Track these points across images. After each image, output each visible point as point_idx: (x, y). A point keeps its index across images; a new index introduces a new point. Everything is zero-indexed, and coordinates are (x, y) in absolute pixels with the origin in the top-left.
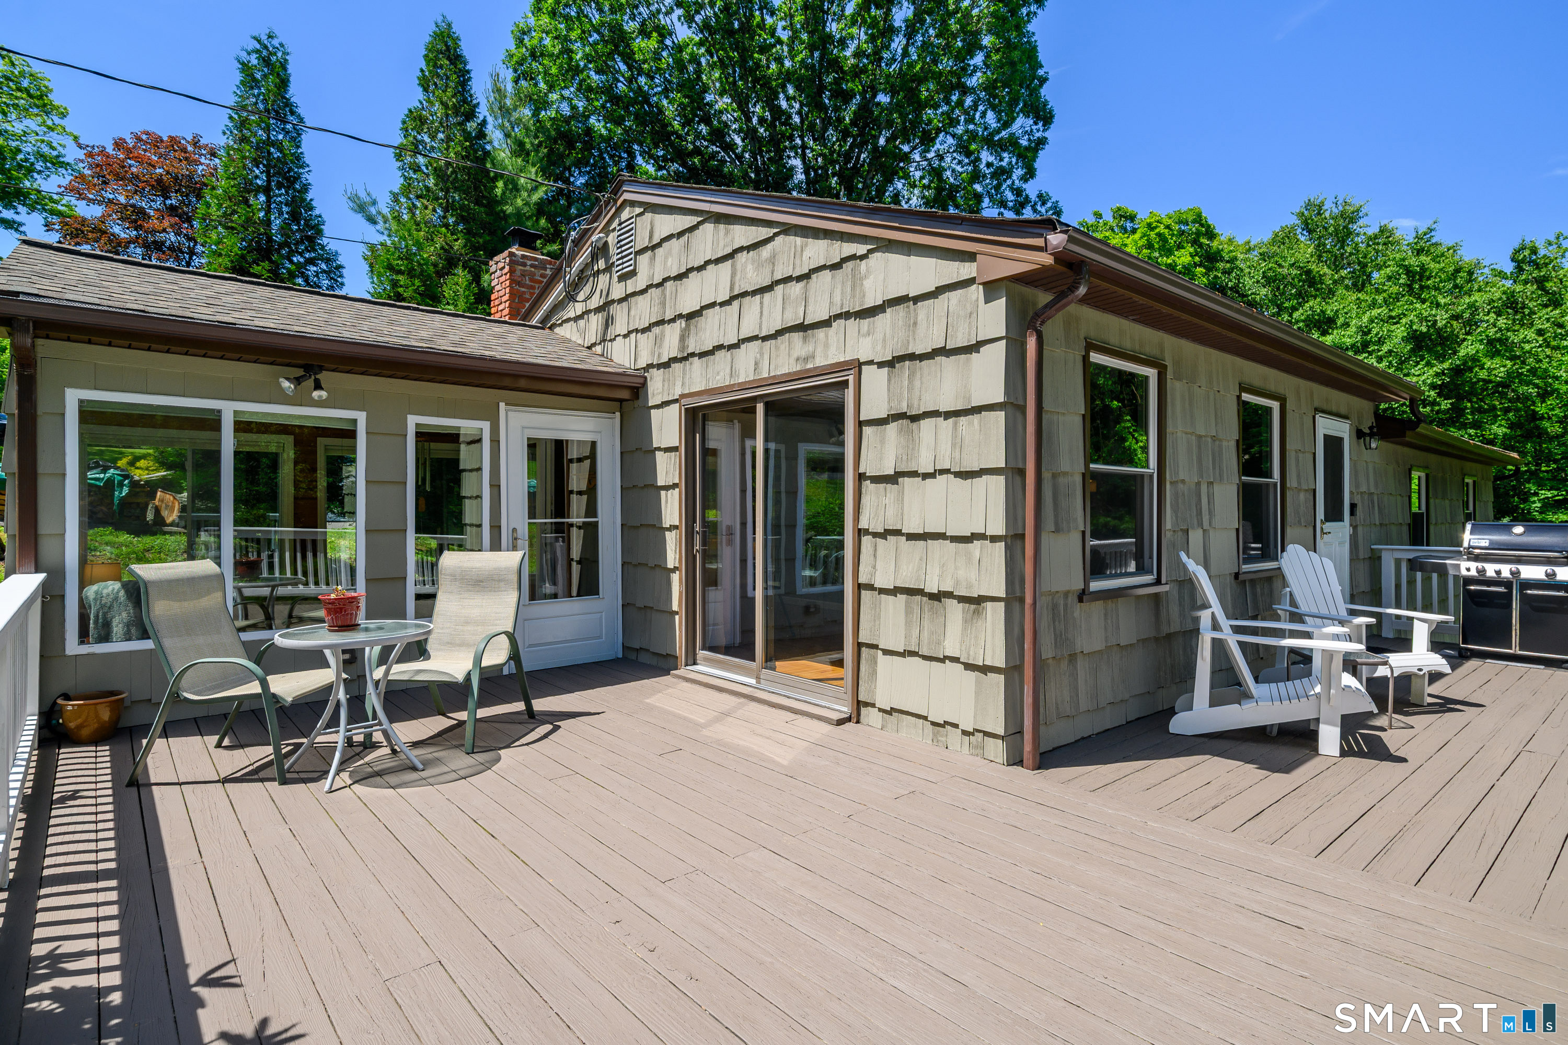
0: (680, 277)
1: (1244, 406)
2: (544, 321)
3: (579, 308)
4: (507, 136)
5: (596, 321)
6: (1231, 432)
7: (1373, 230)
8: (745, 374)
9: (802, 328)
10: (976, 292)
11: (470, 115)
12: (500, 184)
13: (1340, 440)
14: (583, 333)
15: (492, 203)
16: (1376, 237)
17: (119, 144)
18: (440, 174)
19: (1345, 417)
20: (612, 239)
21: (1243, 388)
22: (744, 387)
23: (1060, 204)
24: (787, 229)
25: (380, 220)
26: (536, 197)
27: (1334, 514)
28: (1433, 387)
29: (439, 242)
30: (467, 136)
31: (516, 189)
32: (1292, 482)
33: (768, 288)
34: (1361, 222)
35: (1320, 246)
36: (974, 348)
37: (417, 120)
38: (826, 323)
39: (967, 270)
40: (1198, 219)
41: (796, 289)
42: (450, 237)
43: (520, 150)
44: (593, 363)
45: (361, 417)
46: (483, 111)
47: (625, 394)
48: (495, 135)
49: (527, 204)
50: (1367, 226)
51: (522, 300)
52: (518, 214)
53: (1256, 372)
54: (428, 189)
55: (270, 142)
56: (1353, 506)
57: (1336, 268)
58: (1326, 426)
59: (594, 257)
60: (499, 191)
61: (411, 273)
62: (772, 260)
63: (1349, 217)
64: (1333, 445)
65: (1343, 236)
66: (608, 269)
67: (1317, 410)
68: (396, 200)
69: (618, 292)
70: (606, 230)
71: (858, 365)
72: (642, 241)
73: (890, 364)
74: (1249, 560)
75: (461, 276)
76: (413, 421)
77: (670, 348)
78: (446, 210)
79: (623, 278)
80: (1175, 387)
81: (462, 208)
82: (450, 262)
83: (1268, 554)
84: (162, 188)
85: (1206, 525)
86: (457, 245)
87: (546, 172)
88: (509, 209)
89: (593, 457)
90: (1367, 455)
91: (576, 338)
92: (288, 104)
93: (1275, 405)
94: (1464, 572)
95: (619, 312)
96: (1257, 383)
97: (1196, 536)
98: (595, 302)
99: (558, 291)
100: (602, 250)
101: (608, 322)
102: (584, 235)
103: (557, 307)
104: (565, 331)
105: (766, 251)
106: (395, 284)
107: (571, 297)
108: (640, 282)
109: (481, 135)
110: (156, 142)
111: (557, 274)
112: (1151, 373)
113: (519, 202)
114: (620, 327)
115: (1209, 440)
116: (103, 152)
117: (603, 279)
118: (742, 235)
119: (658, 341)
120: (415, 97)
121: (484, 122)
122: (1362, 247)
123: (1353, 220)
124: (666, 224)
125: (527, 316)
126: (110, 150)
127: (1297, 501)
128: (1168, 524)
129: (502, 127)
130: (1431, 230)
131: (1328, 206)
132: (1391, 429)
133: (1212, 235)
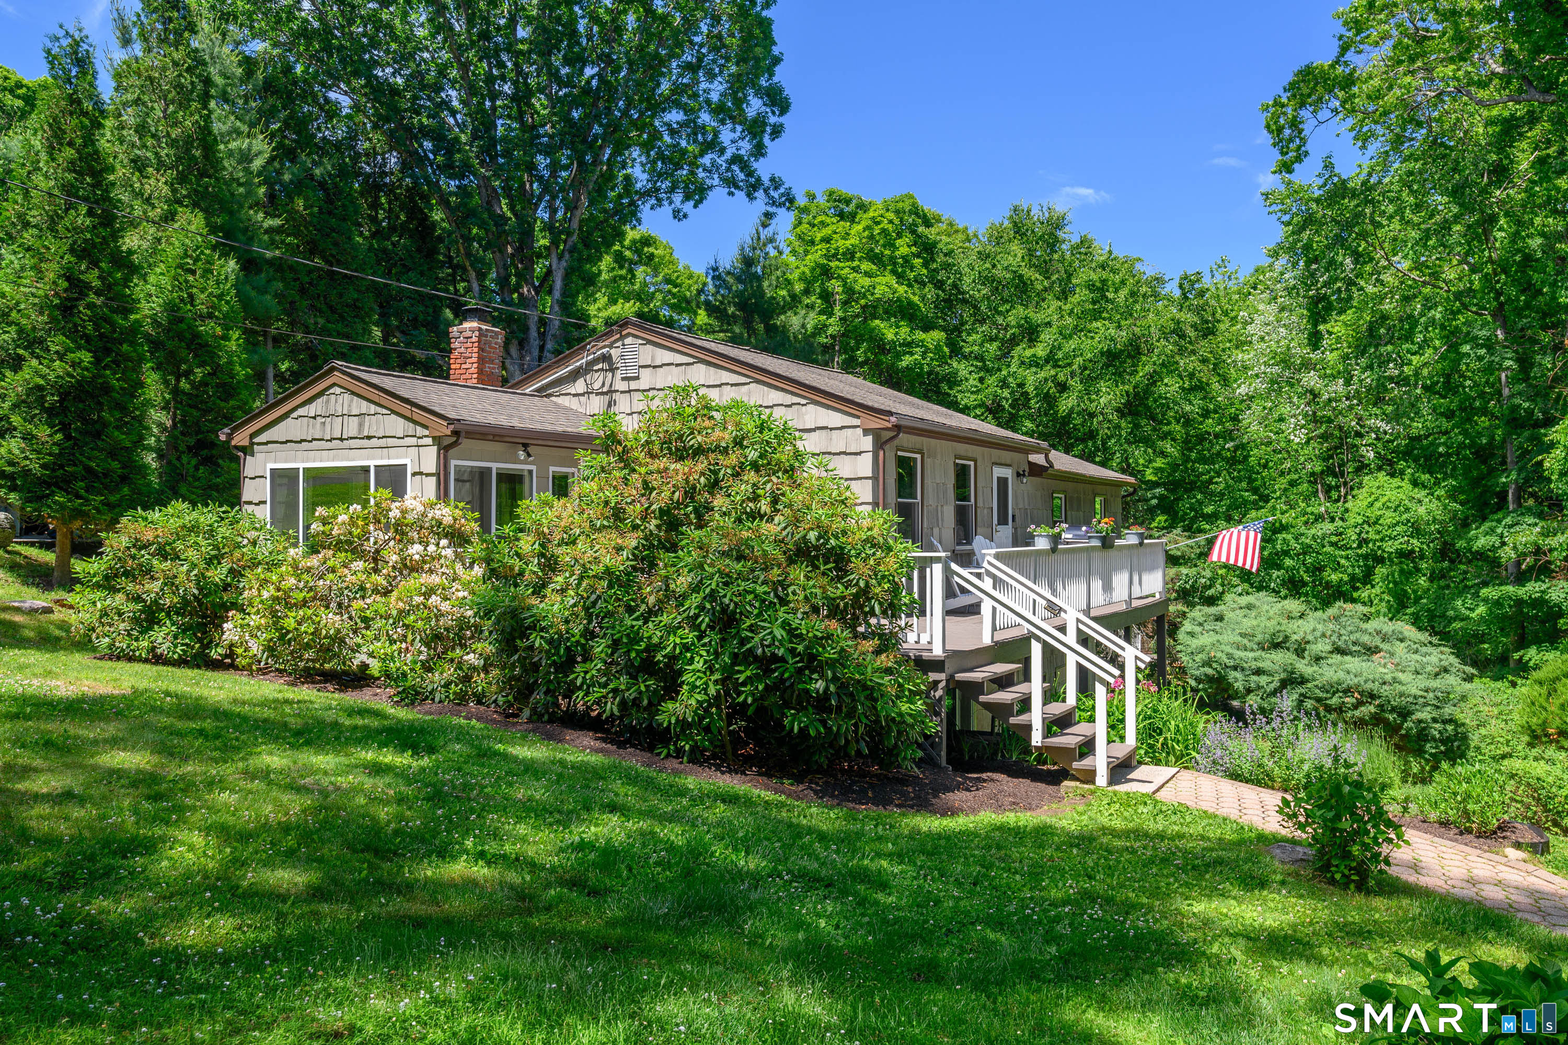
1: (956, 465)
6: (951, 480)
7: (1076, 240)
10: (859, 431)
13: (1006, 479)
16: (1078, 247)
19: (1009, 467)
21: (958, 457)
23: (794, 191)
24: (753, 381)
27: (1003, 521)
32: (980, 504)
34: (1067, 229)
35: (1031, 253)
39: (856, 422)
40: (915, 211)
50: (1070, 236)
53: (962, 448)
56: (1014, 517)
57: (1046, 274)
58: (999, 472)
63: (1057, 224)
64: (1003, 482)
65: (1052, 243)
67: (994, 464)
72: (644, 362)
73: (818, 455)
74: (959, 544)
76: (552, 469)
80: (928, 461)
83: (969, 542)
85: (941, 524)
90: (1022, 487)
93: (972, 464)
96: (963, 453)
97: (936, 531)
98: (597, 388)
112: (918, 456)
115: (942, 485)
118: (728, 377)
122: (1068, 255)
123: (1059, 227)
124: (669, 357)
127: (983, 514)
128: (925, 525)
131: (1035, 212)
132: (1036, 470)
133: (928, 224)
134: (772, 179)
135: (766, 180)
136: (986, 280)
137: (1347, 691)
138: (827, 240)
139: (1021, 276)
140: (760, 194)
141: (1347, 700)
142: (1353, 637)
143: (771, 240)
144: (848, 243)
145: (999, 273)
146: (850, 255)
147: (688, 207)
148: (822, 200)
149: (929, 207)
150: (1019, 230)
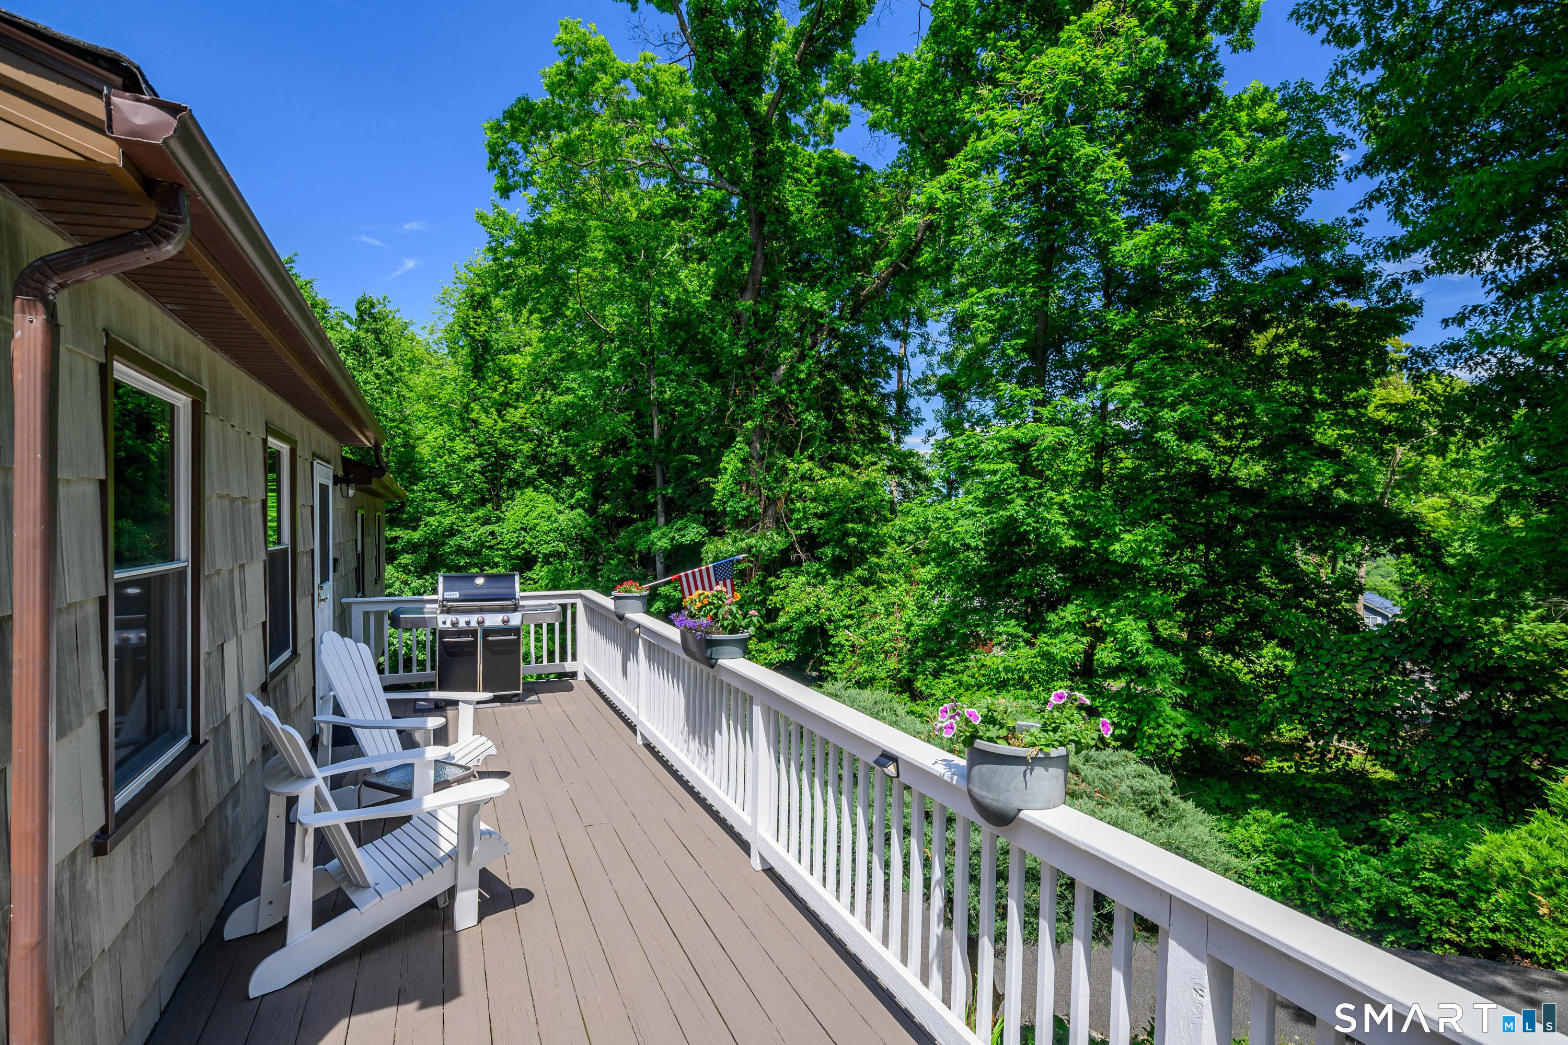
1: (268, 451)
6: (259, 490)
19: (328, 462)
21: (271, 430)
27: (324, 575)
32: (300, 545)
53: (275, 407)
56: (335, 561)
58: (320, 474)
64: (323, 495)
67: (315, 455)
85: (240, 631)
90: (340, 502)
93: (287, 449)
94: (441, 625)
96: (277, 421)
97: (230, 650)
112: (184, 402)
115: (240, 503)
127: (302, 567)
128: (204, 648)
130: (292, 262)
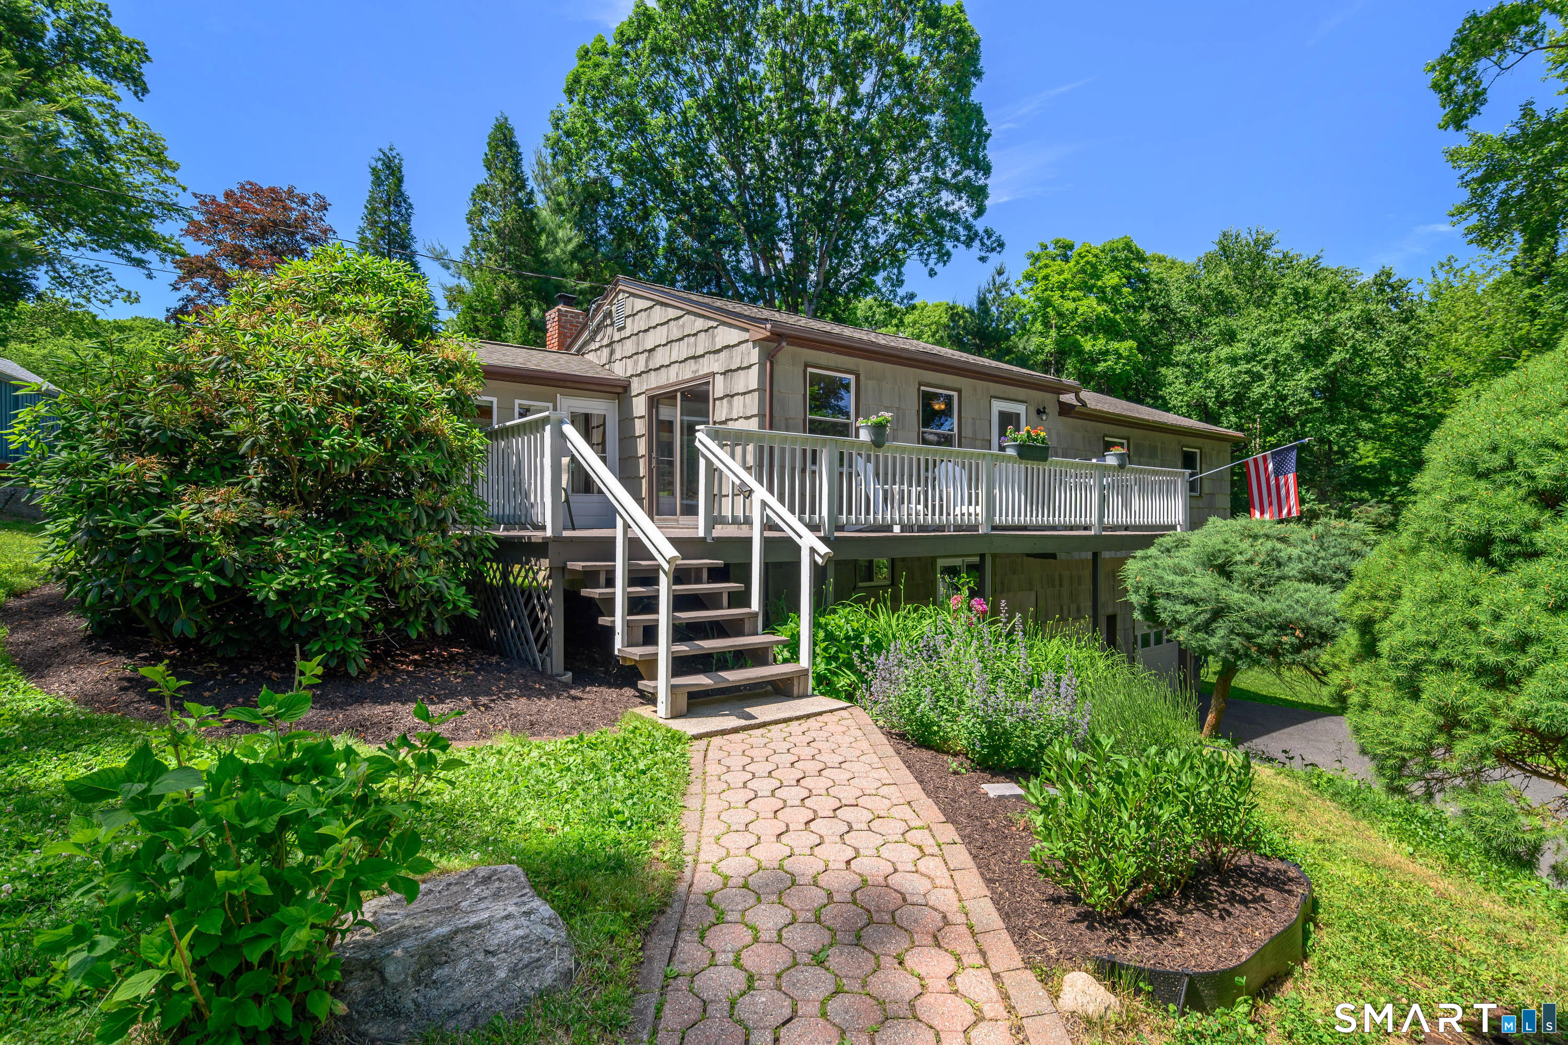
0: (646, 331)
1: (924, 392)
2: (578, 351)
3: (597, 345)
4: (548, 198)
5: (606, 351)
6: (913, 406)
7: (1279, 256)
8: (673, 379)
9: (694, 357)
10: (750, 344)
11: (523, 187)
12: (544, 237)
13: (1016, 414)
14: (599, 358)
15: (537, 253)
16: (1280, 262)
17: (229, 195)
18: (499, 233)
19: (1023, 402)
20: (614, 308)
21: (922, 384)
22: (672, 385)
24: (689, 313)
25: (452, 265)
26: (570, 247)
28: (1307, 389)
29: (500, 285)
30: (519, 202)
31: (556, 242)
32: (968, 434)
33: (682, 339)
34: (1273, 248)
36: (749, 367)
37: (483, 192)
38: (703, 356)
39: (746, 336)
40: (1128, 247)
41: (692, 339)
42: (508, 282)
43: (559, 209)
44: (603, 374)
45: (495, 400)
46: (531, 184)
47: (620, 390)
48: (539, 198)
49: (563, 252)
50: (1274, 254)
51: (565, 337)
52: (558, 260)
53: (934, 377)
54: (491, 244)
55: (391, 223)
58: (1002, 406)
59: (605, 318)
60: (543, 243)
61: (484, 312)
62: (683, 326)
63: (1264, 244)
65: (1258, 259)
66: (612, 324)
67: (995, 397)
68: (468, 253)
69: (616, 338)
70: (611, 304)
71: (713, 374)
72: (629, 312)
73: (724, 373)
75: (518, 311)
76: (517, 402)
77: (641, 367)
78: (504, 260)
79: (620, 330)
80: (868, 383)
81: (517, 257)
82: (509, 300)
84: (262, 231)
86: (513, 287)
87: (579, 226)
88: (550, 256)
89: (604, 424)
90: (1046, 424)
91: (596, 361)
92: (402, 194)
93: (955, 394)
95: (617, 347)
96: (935, 381)
98: (605, 342)
99: (585, 335)
100: (609, 314)
101: (612, 353)
102: (599, 307)
103: (586, 343)
104: (590, 357)
105: (681, 321)
106: (474, 319)
107: (592, 339)
108: (627, 332)
109: (530, 201)
110: (257, 191)
111: (585, 326)
113: (558, 251)
114: (618, 355)
115: (895, 409)
116: (214, 200)
117: (609, 330)
118: (672, 313)
119: (636, 363)
120: (482, 176)
121: (532, 192)
122: (1270, 270)
123: (1266, 247)
124: (640, 304)
125: (569, 348)
126: (221, 199)
129: (544, 192)
130: (1319, 257)
131: (1244, 236)
132: (1065, 410)
133: (1142, 259)
134: (986, 231)
135: (981, 232)
136: (1191, 299)
137: (1284, 627)
138: (1046, 278)
139: (1221, 292)
140: (977, 243)
141: (1285, 639)
142: (1335, 561)
143: (1004, 285)
144: (1061, 278)
145: (1204, 292)
146: (1062, 287)
147: (939, 268)
148: (1052, 250)
149: (1139, 244)
150: (1225, 252)
